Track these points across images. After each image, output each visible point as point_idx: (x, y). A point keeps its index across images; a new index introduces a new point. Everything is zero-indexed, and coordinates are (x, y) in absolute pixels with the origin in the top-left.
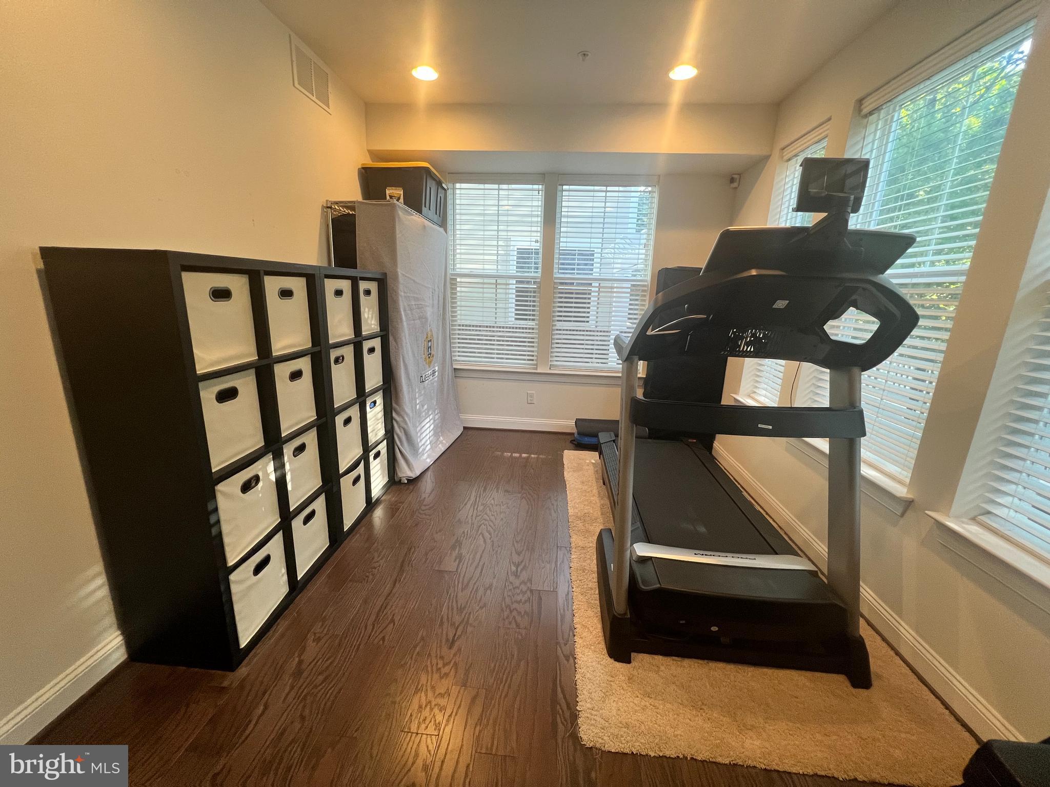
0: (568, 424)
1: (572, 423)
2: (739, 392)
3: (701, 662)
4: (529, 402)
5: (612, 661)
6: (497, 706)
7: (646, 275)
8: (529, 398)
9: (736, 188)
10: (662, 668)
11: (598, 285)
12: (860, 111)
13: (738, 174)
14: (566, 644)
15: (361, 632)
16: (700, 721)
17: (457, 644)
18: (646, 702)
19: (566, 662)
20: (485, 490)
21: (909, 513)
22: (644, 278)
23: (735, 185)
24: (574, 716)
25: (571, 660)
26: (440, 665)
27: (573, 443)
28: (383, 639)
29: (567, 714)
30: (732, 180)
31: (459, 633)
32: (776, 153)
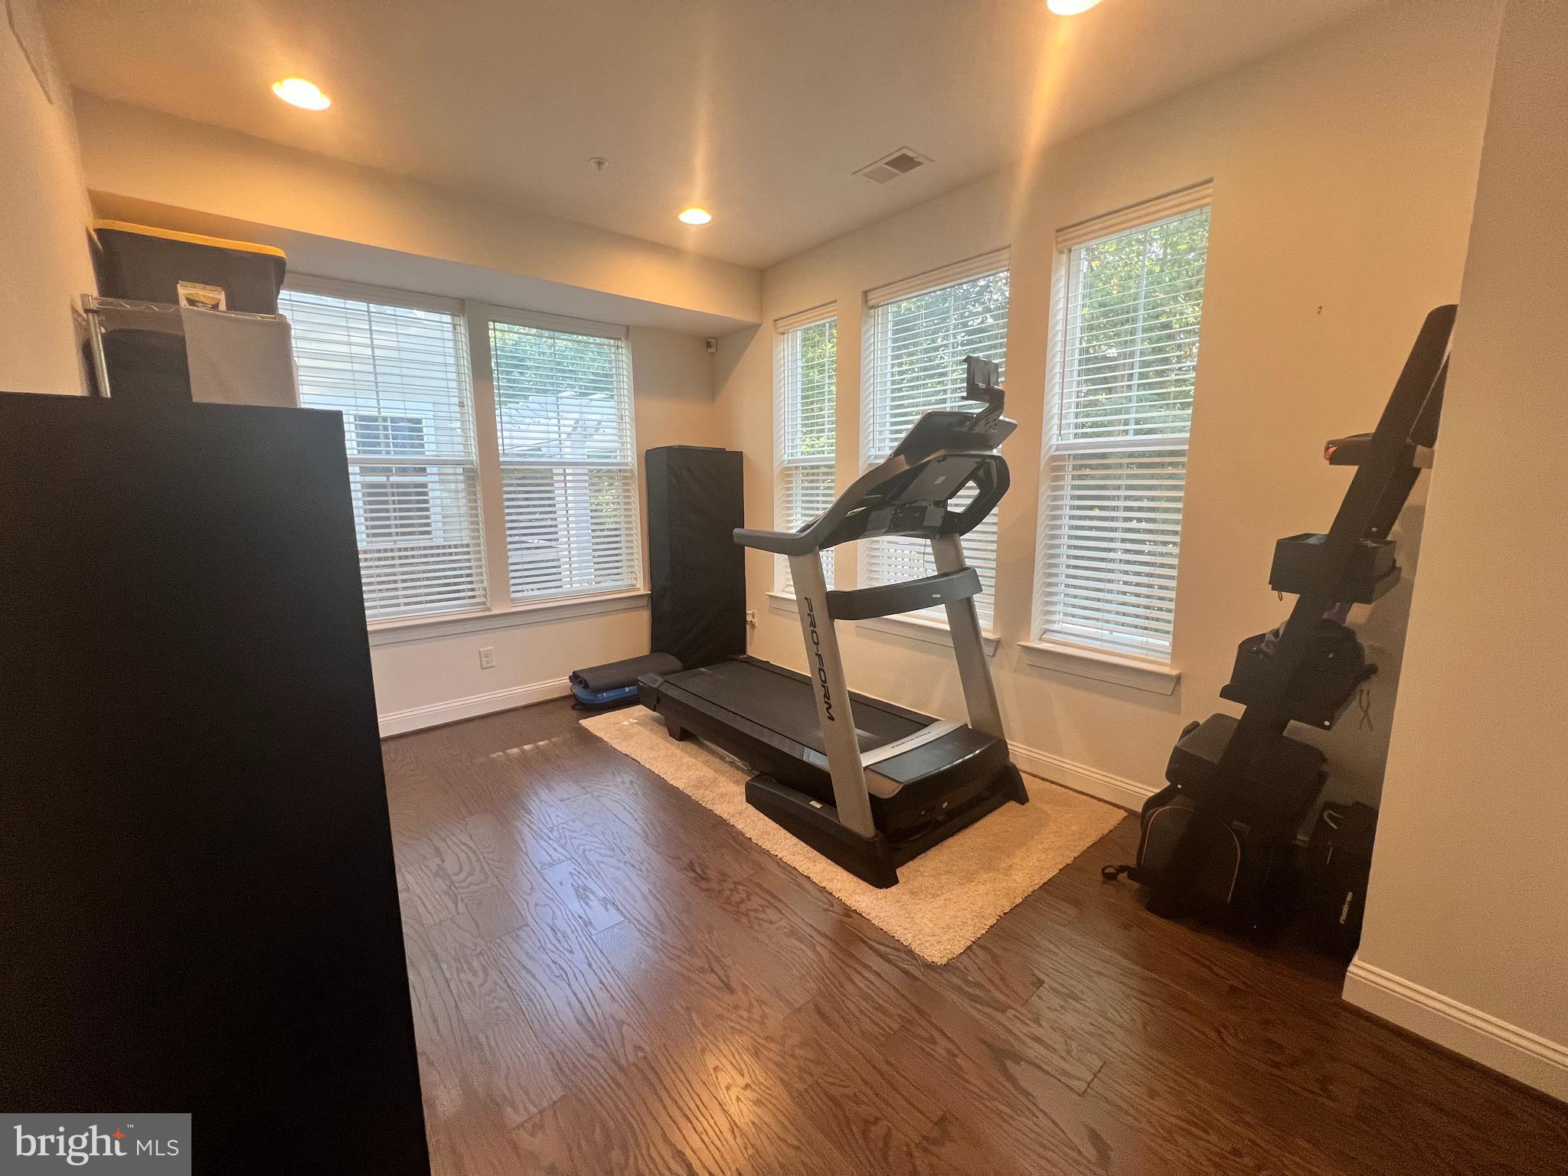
0: (558, 684)
1: (565, 681)
2: (773, 589)
3: (937, 847)
4: (484, 666)
5: (884, 890)
6: (844, 998)
7: (629, 457)
8: (484, 660)
9: (712, 354)
10: (922, 869)
11: (562, 471)
12: (866, 302)
13: (714, 338)
14: (832, 906)
15: (594, 1068)
16: (982, 888)
17: (734, 984)
18: (940, 901)
19: (851, 919)
20: (530, 813)
21: (1000, 651)
22: (623, 461)
23: (713, 350)
24: (910, 952)
25: (853, 915)
26: (745, 1015)
27: (576, 709)
28: (637, 1048)
29: (904, 956)
30: (709, 345)
31: (721, 973)
32: (768, 324)
